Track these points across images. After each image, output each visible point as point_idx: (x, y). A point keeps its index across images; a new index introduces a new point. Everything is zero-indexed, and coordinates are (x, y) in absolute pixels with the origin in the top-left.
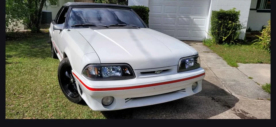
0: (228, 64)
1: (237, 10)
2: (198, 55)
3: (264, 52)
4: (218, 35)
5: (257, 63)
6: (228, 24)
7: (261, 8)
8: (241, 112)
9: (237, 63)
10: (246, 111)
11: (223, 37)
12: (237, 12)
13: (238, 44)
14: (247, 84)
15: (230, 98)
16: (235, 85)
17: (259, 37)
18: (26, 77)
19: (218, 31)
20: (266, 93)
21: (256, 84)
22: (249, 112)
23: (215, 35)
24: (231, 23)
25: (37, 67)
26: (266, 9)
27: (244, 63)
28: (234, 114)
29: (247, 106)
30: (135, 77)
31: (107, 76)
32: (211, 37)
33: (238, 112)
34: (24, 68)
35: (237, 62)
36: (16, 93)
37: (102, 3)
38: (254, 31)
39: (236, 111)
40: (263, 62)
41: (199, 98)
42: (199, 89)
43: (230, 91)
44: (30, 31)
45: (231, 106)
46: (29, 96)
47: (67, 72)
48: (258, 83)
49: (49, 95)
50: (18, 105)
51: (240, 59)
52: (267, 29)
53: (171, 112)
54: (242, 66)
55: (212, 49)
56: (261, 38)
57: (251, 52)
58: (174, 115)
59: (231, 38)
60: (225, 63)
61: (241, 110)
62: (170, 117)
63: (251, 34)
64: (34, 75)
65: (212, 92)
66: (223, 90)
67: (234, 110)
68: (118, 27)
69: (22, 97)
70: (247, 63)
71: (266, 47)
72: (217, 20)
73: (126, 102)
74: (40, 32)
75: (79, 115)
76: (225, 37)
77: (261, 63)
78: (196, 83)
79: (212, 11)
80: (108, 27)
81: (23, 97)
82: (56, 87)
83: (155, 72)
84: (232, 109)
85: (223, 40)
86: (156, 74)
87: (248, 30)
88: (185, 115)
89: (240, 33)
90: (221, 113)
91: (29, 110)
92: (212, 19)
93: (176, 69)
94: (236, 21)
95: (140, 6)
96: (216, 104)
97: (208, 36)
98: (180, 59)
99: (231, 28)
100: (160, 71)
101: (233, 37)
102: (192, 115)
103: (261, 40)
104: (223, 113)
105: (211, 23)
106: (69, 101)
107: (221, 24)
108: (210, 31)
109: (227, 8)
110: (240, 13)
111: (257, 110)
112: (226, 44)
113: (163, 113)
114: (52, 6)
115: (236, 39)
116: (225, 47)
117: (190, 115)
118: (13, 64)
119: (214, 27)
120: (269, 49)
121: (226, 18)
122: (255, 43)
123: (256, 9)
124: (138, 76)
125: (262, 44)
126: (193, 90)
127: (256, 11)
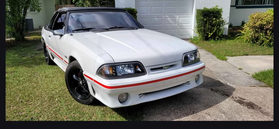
0: (218, 58)
1: (219, 8)
2: (197, 50)
3: (247, 45)
4: (204, 32)
5: (243, 55)
6: (212, 21)
7: (240, 4)
8: (239, 99)
9: (226, 57)
10: (243, 97)
11: (209, 34)
12: (220, 10)
13: (222, 39)
14: (238, 74)
15: (226, 88)
16: (228, 76)
17: (241, 31)
18: (27, 85)
19: (204, 28)
20: (256, 80)
21: (246, 74)
22: (246, 98)
23: (201, 32)
24: (215, 20)
25: (34, 74)
26: (244, 5)
27: (232, 57)
28: (233, 101)
29: (242, 93)
30: (147, 73)
31: (120, 75)
32: (197, 35)
33: (236, 99)
34: (22, 77)
35: (225, 55)
36: (23, 101)
37: (84, 6)
38: (235, 27)
39: (235, 98)
40: (248, 54)
41: (199, 90)
42: (201, 81)
43: (225, 82)
44: (14, 40)
45: (229, 95)
46: (37, 102)
47: (74, 75)
48: (248, 73)
49: (57, 99)
50: (29, 112)
51: (227, 53)
52: (249, 23)
53: (178, 104)
54: (230, 59)
55: (199, 46)
56: (243, 32)
57: (236, 46)
58: (181, 107)
59: (216, 34)
60: (215, 57)
61: (238, 97)
62: (178, 109)
63: (233, 30)
64: (35, 82)
65: (210, 84)
66: (219, 81)
67: (233, 97)
68: (118, 29)
69: (30, 104)
70: (234, 56)
71: (248, 40)
72: (202, 17)
73: (140, 97)
74: (24, 40)
75: (93, 115)
76: (211, 33)
77: (246, 55)
78: (198, 75)
79: (197, 9)
80: (108, 30)
81: (32, 104)
82: (62, 92)
83: (163, 68)
84: (231, 97)
85: (209, 36)
86: (164, 69)
87: (230, 26)
88: (191, 106)
89: (224, 29)
90: (222, 101)
91: (42, 115)
92: (197, 17)
93: (180, 64)
94: (220, 18)
95: (128, 8)
96: (215, 94)
97: (194, 33)
98: (183, 55)
99: (216, 24)
100: (167, 66)
101: (217, 33)
102: (196, 105)
103: (244, 34)
104: (224, 101)
105: (196, 21)
106: (79, 104)
107: (206, 22)
108: (196, 29)
109: (210, 6)
110: (223, 10)
111: (252, 96)
112: (212, 40)
113: (170, 106)
114: (31, 12)
115: (221, 35)
116: (211, 43)
117: (195, 105)
118: (9, 73)
119: (200, 24)
120: (251, 42)
121: (210, 16)
122: (238, 37)
123: (236, 6)
124: (149, 72)
125: (245, 37)
126: (196, 82)
127: (235, 8)
